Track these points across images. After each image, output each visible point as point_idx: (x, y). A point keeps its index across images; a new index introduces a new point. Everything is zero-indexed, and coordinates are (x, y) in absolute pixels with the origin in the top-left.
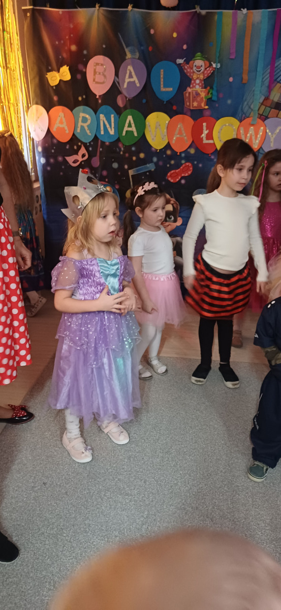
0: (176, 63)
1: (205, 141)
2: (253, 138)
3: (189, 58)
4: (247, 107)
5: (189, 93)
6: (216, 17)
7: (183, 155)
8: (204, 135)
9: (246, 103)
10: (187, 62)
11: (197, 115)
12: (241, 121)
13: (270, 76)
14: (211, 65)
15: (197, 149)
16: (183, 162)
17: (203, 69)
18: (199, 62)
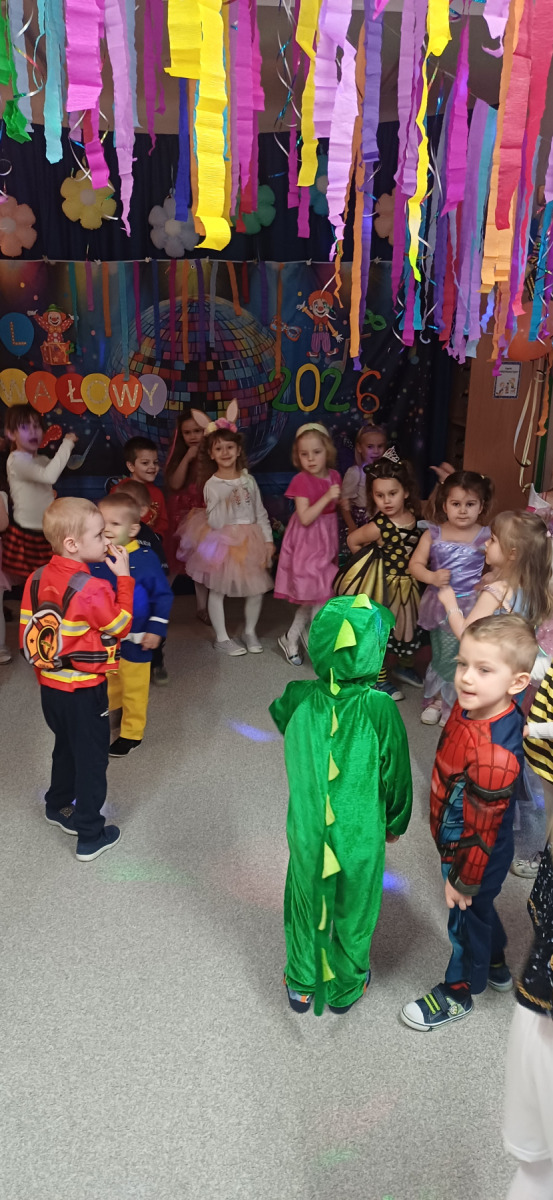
0: (27, 315)
1: (73, 400)
2: (129, 396)
3: (42, 309)
4: (117, 363)
5: (47, 348)
6: (67, 268)
7: (48, 416)
8: (71, 393)
9: (114, 358)
10: (40, 313)
11: (59, 371)
12: (111, 378)
13: (137, 328)
14: (68, 317)
15: (65, 410)
16: (49, 424)
17: (59, 321)
18: (54, 314)
